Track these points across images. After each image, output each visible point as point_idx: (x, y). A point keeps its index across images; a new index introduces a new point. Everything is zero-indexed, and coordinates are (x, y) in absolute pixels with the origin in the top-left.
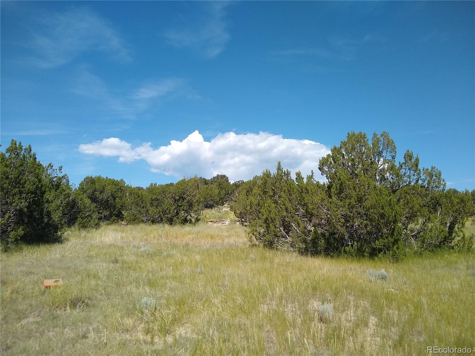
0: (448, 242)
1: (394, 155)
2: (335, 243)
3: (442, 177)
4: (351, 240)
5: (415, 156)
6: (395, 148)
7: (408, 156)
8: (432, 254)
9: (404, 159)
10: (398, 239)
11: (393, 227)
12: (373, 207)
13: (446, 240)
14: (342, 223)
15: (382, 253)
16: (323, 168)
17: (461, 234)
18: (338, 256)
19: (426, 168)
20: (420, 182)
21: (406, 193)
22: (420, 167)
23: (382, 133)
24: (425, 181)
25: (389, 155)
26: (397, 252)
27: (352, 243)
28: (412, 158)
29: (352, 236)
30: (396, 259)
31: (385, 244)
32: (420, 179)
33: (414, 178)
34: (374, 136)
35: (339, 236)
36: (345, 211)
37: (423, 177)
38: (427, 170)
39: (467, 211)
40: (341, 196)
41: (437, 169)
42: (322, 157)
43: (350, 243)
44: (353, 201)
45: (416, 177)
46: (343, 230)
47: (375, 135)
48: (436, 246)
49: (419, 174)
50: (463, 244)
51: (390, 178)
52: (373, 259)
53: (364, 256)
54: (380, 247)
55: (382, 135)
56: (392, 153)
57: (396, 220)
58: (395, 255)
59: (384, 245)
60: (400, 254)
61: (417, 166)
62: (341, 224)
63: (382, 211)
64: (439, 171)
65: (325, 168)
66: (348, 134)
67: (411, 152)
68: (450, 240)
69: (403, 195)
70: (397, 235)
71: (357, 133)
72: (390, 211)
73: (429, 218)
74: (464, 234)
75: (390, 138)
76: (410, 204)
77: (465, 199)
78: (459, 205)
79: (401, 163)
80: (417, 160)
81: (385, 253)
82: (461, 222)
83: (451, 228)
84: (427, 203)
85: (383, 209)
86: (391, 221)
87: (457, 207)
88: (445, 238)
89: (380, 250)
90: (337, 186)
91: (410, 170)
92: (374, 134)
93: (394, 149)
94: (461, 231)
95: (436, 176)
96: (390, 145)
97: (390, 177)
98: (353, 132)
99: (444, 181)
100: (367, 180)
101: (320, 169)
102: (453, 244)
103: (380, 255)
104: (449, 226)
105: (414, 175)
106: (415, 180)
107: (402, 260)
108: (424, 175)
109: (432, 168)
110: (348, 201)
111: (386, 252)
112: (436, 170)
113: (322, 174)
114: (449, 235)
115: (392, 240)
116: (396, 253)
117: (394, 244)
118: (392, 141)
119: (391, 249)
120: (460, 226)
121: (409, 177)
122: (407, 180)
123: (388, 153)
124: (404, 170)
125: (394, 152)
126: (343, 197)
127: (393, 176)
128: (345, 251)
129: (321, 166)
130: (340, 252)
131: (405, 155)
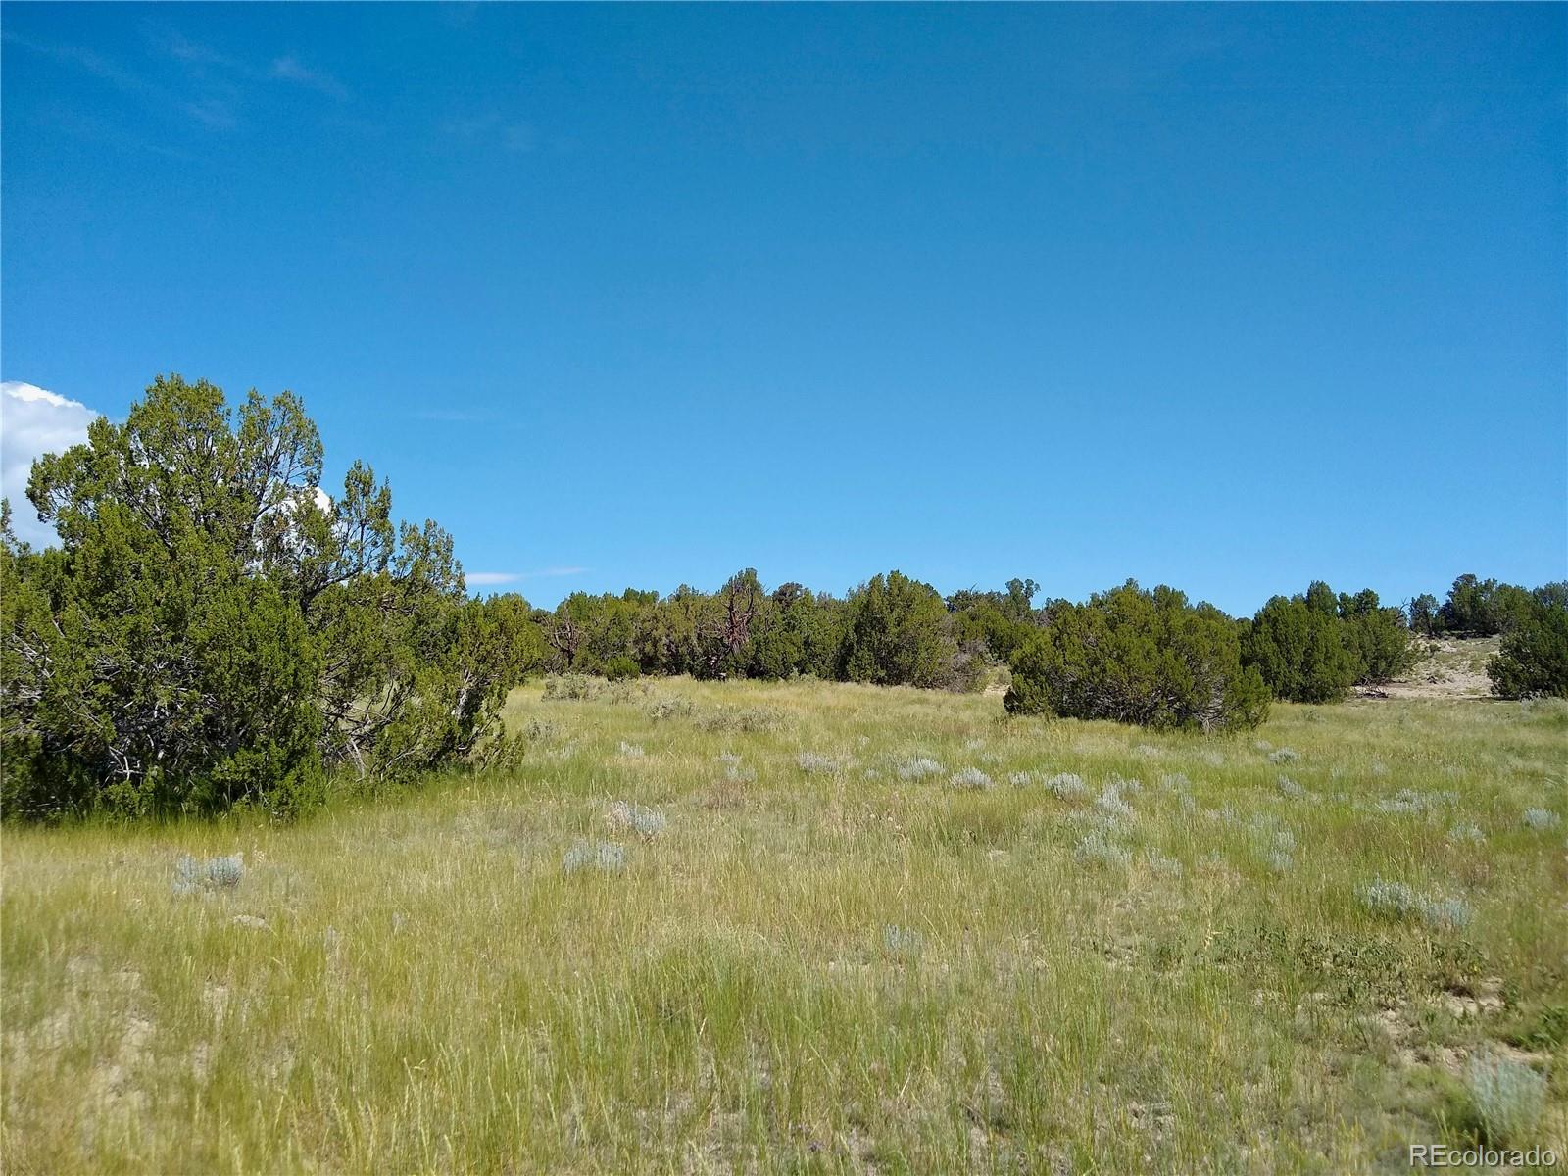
0: (458, 751)
1: (315, 472)
2: (69, 772)
3: (455, 555)
4: (134, 758)
5: (379, 482)
6: (320, 450)
7: (359, 483)
8: (404, 790)
9: (346, 490)
10: (302, 748)
11: (287, 710)
12: (217, 642)
13: (453, 746)
14: (99, 699)
15: (244, 798)
16: (48, 494)
17: (495, 725)
18: (79, 820)
19: (410, 523)
20: (391, 567)
21: (347, 599)
22: (394, 519)
23: (280, 396)
24: (405, 564)
25: (299, 471)
26: (296, 793)
27: (136, 770)
28: (372, 490)
29: (140, 746)
30: (289, 813)
31: (256, 765)
32: (390, 557)
33: (374, 554)
34: (250, 402)
35: (85, 748)
36: (115, 654)
37: (399, 551)
38: (414, 530)
39: (514, 657)
40: (103, 600)
41: (442, 531)
42: (44, 454)
43: (129, 772)
44: (147, 621)
45: (378, 551)
46: (102, 726)
47: (254, 400)
48: (421, 766)
49: (389, 542)
50: (499, 756)
51: (299, 550)
52: (213, 822)
53: (176, 813)
54: (238, 777)
55: (279, 403)
56: (308, 468)
57: (297, 685)
58: (287, 803)
59: (252, 772)
60: (303, 798)
61: (384, 514)
62: (93, 702)
63: (250, 656)
64: (447, 537)
65: (54, 495)
66: (159, 382)
67: (367, 470)
68: (464, 745)
69: (334, 606)
70: (301, 737)
71: (191, 382)
72: (280, 655)
73: (413, 678)
74: (502, 727)
75: (304, 415)
76: (352, 636)
77: (510, 624)
78: (495, 642)
79: (338, 500)
80: (386, 496)
81: (255, 797)
82: (496, 691)
83: (472, 707)
84: (432, 636)
85: (254, 649)
86: (278, 690)
87: (489, 647)
88: (450, 738)
89: (237, 791)
90: (88, 564)
91: (363, 526)
92: (251, 396)
93: (316, 455)
94: (497, 717)
95: (438, 552)
96: (303, 438)
97: (298, 545)
98: (176, 376)
99: (459, 568)
100: (206, 548)
101: (32, 496)
102: (471, 757)
103: (237, 806)
104: (466, 703)
105: (375, 544)
106: (377, 560)
107: (311, 815)
108: (406, 546)
109: (429, 526)
110: (130, 621)
111: (260, 792)
112: (439, 533)
113: (40, 517)
114: (464, 731)
115: (283, 753)
116: (290, 795)
117: (288, 766)
118: (310, 427)
119: (277, 782)
120: (492, 703)
121: (359, 550)
122: (350, 557)
123: (297, 464)
124: (345, 525)
125: (316, 465)
126: (110, 606)
127: (310, 542)
128: (107, 802)
129: (40, 484)
130: (88, 804)
131: (348, 478)
